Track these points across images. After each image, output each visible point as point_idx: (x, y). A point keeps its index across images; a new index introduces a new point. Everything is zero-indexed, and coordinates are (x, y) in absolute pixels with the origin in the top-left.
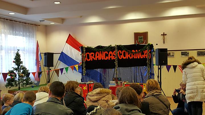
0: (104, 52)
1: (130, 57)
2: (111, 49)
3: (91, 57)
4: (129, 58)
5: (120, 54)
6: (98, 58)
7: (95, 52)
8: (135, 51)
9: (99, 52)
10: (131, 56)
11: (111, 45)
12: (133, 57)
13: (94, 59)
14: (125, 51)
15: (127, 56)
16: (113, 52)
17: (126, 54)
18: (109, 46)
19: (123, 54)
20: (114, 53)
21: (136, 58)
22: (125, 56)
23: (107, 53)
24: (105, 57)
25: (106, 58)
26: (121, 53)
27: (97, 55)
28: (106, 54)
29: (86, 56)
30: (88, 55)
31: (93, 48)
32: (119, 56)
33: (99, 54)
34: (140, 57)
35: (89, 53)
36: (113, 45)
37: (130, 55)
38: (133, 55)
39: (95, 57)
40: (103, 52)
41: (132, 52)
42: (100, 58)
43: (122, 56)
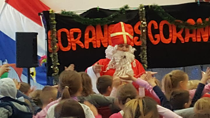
0: (108, 25)
1: (182, 39)
3: (73, 39)
4: (180, 41)
5: (155, 32)
6: (91, 44)
8: (196, 21)
9: (95, 27)
10: (183, 35)
11: (126, 7)
12: (191, 38)
13: (82, 45)
15: (174, 36)
16: (133, 26)
17: (171, 31)
18: (122, 9)
19: (161, 32)
20: (136, 27)
21: (199, 40)
22: (167, 36)
26: (156, 28)
27: (90, 37)
34: (209, 38)
35: (65, 30)
37: (181, 32)
38: (191, 32)
39: (82, 40)
42: (98, 42)
43: (160, 37)
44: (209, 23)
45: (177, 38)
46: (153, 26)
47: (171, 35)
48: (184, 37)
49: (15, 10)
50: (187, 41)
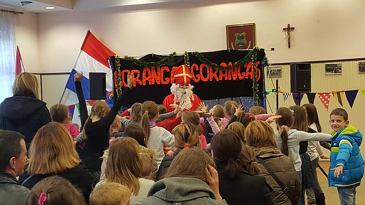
0: (161, 67)
1: (217, 78)
2: (176, 61)
4: (215, 80)
5: (196, 72)
6: (147, 82)
7: (141, 69)
8: (227, 64)
9: (150, 68)
11: (174, 53)
12: (224, 78)
13: (140, 83)
14: (206, 66)
15: (211, 75)
17: (208, 72)
18: (171, 55)
19: (201, 73)
21: (230, 79)
22: (205, 76)
23: (168, 70)
24: (162, 80)
25: (165, 81)
26: (197, 69)
28: (165, 71)
29: (123, 77)
31: (138, 58)
33: (149, 72)
34: (238, 77)
35: (128, 71)
36: (180, 53)
37: (216, 73)
38: (224, 73)
39: (141, 78)
40: (158, 69)
41: (221, 67)
42: (153, 80)
43: (200, 76)
44: (237, 66)
45: (213, 77)
46: (194, 67)
47: (208, 75)
48: (218, 76)
49: (89, 56)
50: (221, 79)
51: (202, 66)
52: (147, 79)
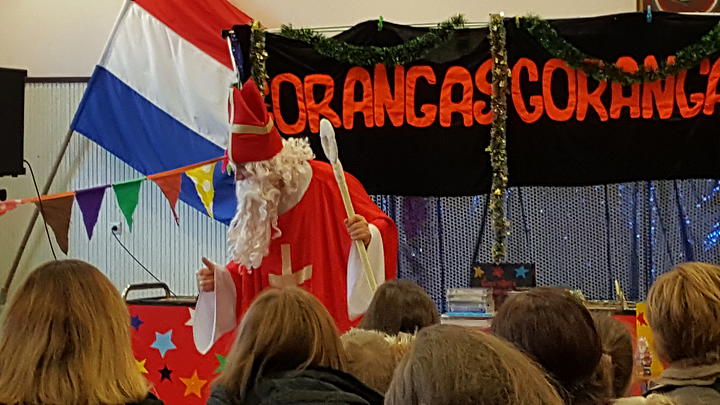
0: (407, 68)
1: (601, 111)
2: (462, 46)
3: (311, 104)
4: (596, 116)
5: (530, 89)
6: (359, 117)
7: (338, 70)
8: (640, 62)
9: (371, 69)
11: (458, 21)
12: (625, 110)
13: (335, 121)
14: (566, 66)
15: (581, 101)
16: (473, 73)
17: (571, 88)
18: (448, 26)
19: (547, 90)
20: (481, 74)
21: (648, 114)
22: (561, 101)
23: (432, 78)
24: (411, 111)
25: (420, 114)
26: (533, 77)
27: (358, 95)
28: (421, 81)
29: (276, 100)
30: (287, 90)
31: (329, 35)
32: (518, 100)
33: (366, 84)
34: (676, 108)
36: (476, 19)
37: (599, 91)
38: (627, 92)
39: (336, 105)
40: (399, 72)
41: (616, 74)
42: (379, 111)
43: (544, 103)
44: (673, 69)
45: (591, 109)
46: (524, 72)
47: (572, 99)
48: (607, 105)
50: (616, 115)
51: (550, 67)
52: (358, 107)
